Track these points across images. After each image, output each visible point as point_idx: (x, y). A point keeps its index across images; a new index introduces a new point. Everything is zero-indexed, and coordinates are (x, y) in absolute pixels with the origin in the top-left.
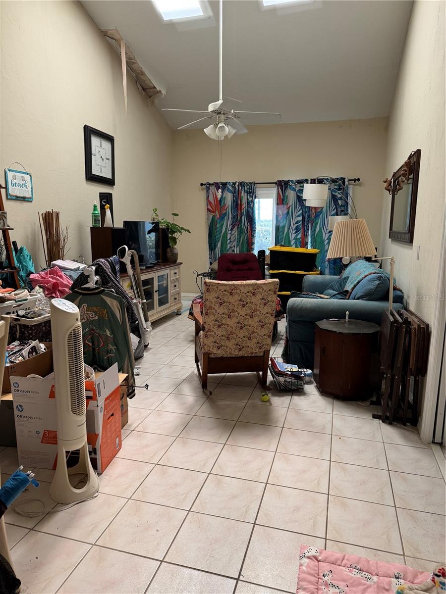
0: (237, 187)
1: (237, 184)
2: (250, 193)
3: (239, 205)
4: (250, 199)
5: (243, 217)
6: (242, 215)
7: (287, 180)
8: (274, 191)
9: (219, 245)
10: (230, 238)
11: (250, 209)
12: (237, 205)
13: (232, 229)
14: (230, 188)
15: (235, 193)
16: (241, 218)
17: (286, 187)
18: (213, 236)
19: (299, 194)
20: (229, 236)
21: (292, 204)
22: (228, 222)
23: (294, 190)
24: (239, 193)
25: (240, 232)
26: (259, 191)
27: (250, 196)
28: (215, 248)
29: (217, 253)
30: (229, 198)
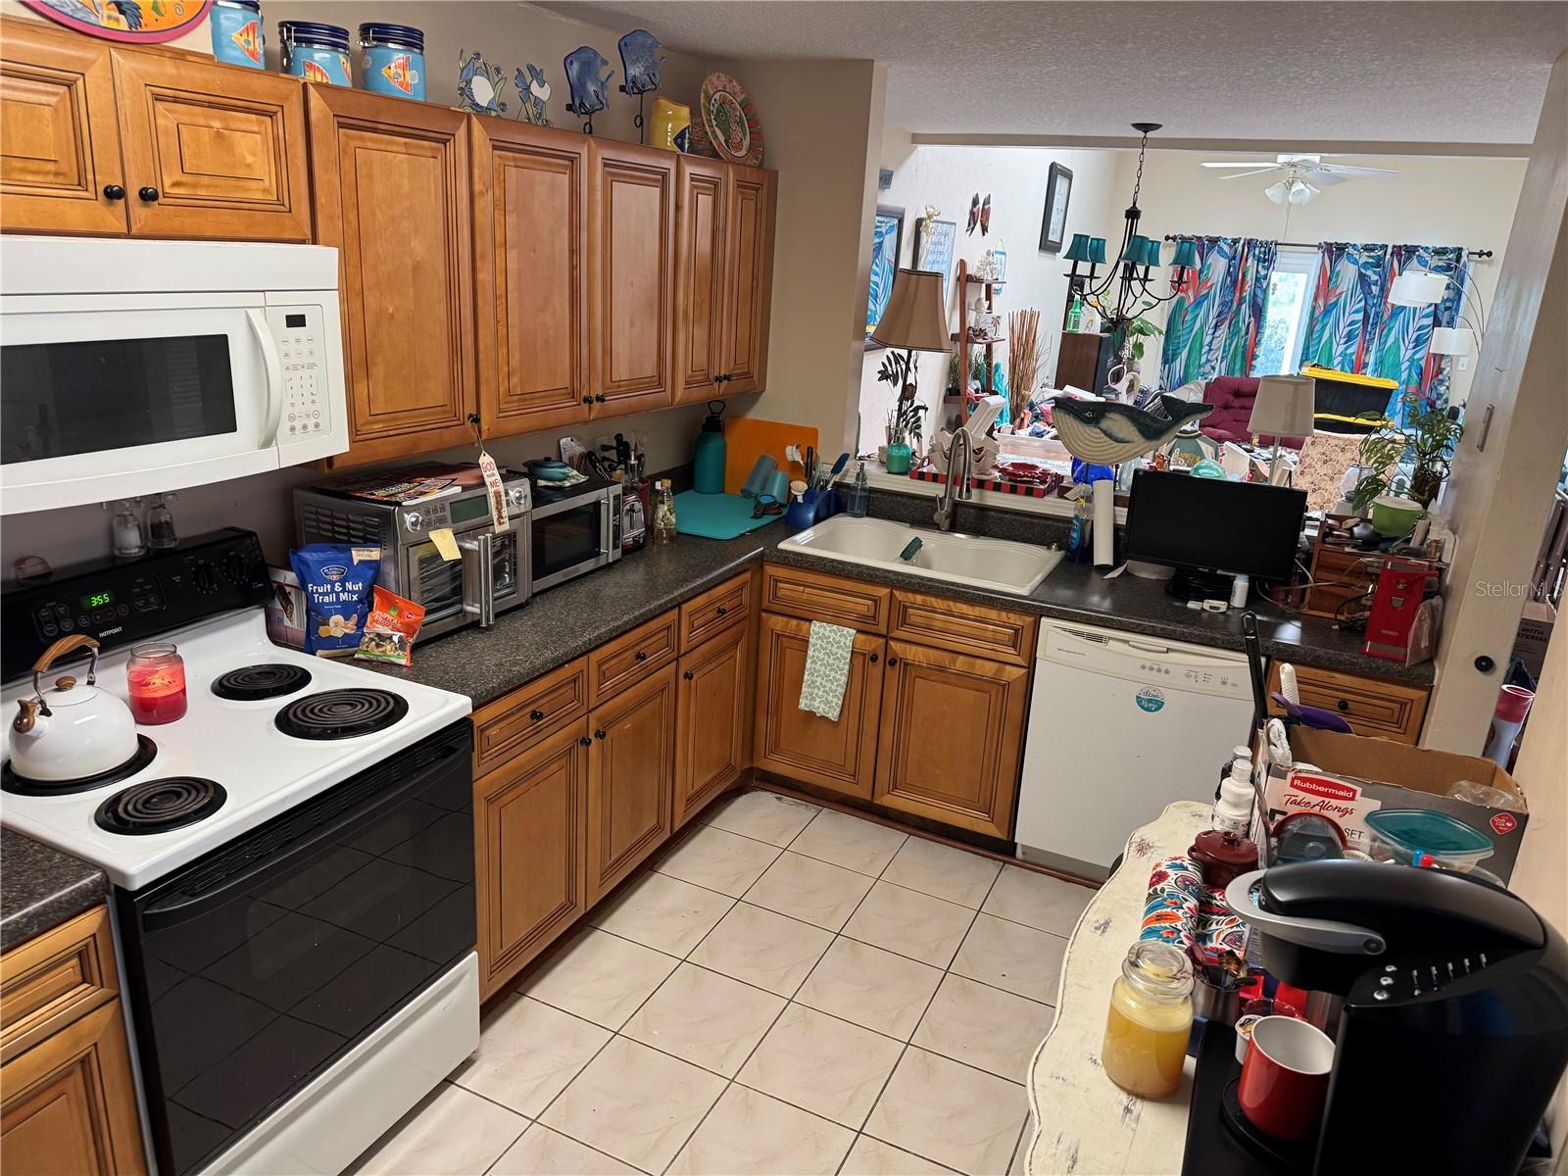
0: (1240, 249)
1: (1242, 242)
2: (1265, 261)
3: (1240, 282)
4: (1263, 272)
5: (1244, 306)
6: (1241, 301)
7: (1344, 242)
8: (1315, 261)
9: (1185, 354)
10: (1211, 342)
11: (1259, 293)
12: (1234, 282)
13: (1216, 326)
14: (1226, 249)
15: (1234, 258)
16: (1240, 305)
17: (1339, 256)
18: (1173, 336)
19: (1363, 271)
20: (1208, 340)
21: (1348, 289)
22: (1210, 311)
23: (1356, 262)
24: (1243, 259)
25: (1233, 333)
26: (1282, 257)
27: (1263, 267)
28: (1173, 360)
29: (1178, 369)
30: (1218, 266)
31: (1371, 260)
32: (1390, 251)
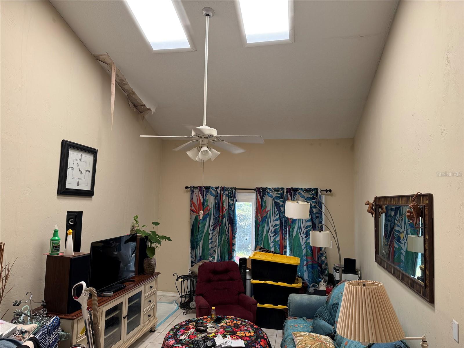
0: (219, 192)
1: (219, 188)
2: (231, 197)
3: (221, 208)
4: (231, 202)
5: (224, 219)
6: (223, 216)
7: (265, 187)
8: (253, 196)
9: (201, 244)
10: (212, 238)
11: (231, 212)
12: (219, 207)
13: (214, 230)
14: (213, 192)
15: (217, 196)
16: (222, 219)
17: (264, 194)
18: (195, 235)
19: (276, 201)
20: (210, 236)
21: (270, 209)
22: (210, 223)
23: (272, 196)
24: (221, 196)
25: (222, 233)
26: (239, 195)
27: (231, 200)
28: (197, 247)
29: (199, 252)
30: (211, 200)
31: (278, 195)
32: (285, 191)
